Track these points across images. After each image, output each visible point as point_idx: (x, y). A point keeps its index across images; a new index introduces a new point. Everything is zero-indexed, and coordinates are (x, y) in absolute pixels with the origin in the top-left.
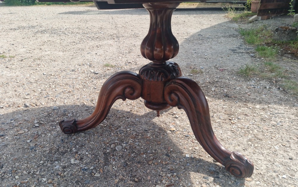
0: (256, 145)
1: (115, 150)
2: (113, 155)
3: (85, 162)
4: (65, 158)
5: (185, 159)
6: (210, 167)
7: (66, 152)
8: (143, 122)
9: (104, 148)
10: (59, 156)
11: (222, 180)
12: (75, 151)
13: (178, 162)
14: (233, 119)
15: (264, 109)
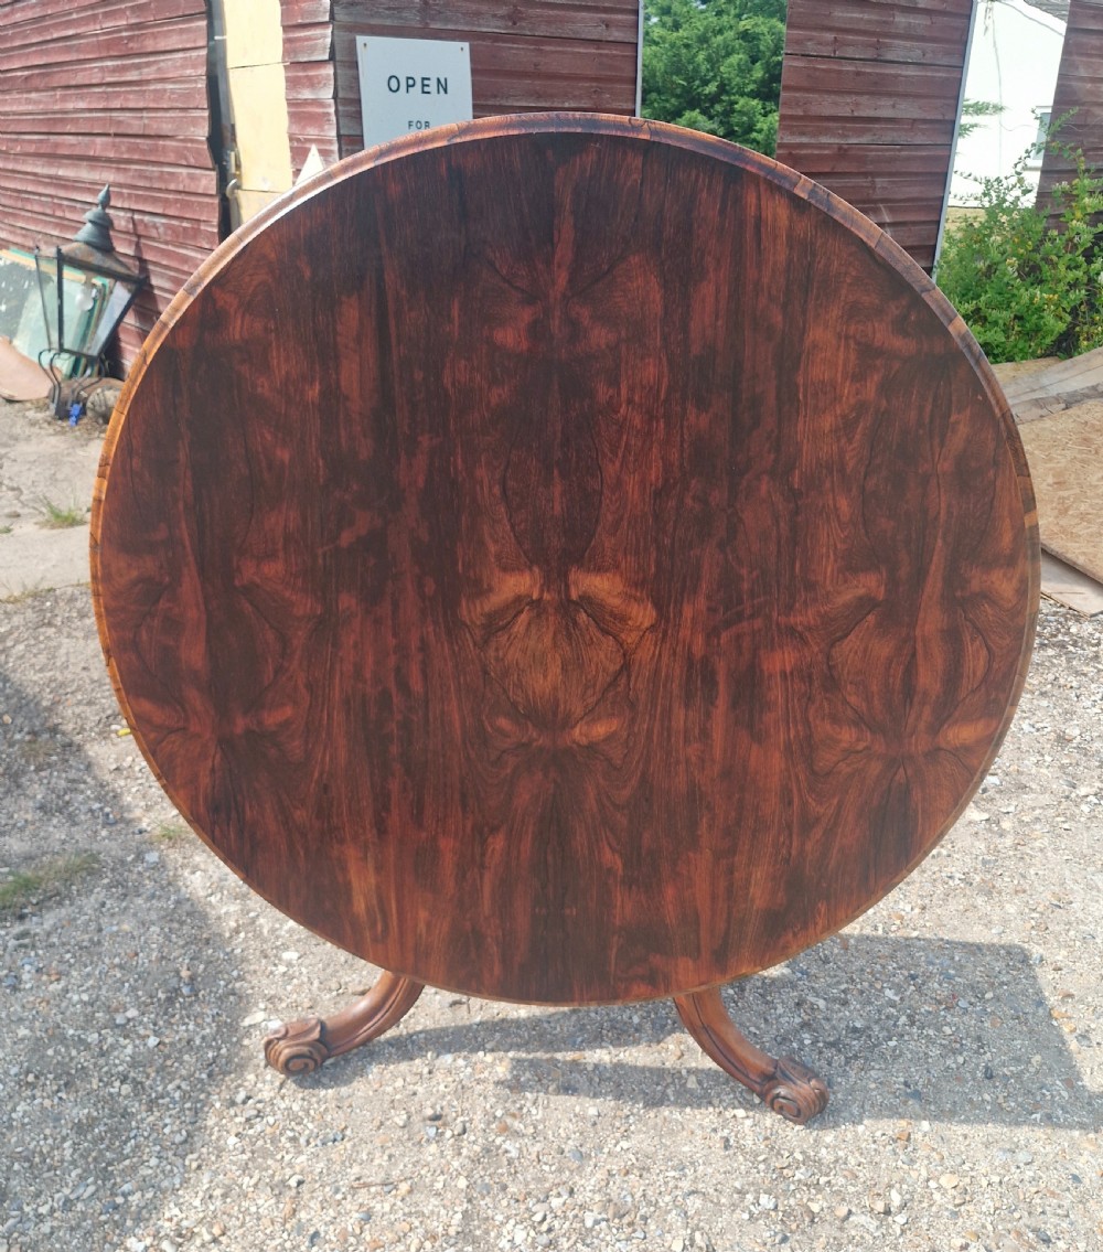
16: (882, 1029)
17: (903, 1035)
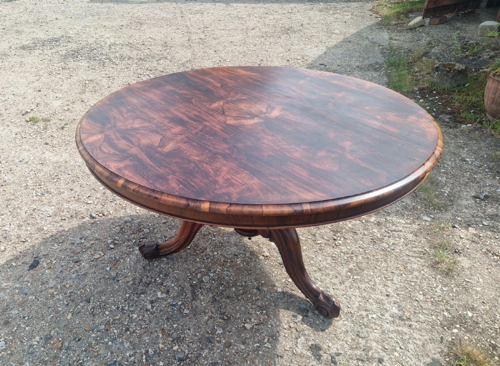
0: (355, 277)
1: (202, 281)
2: (201, 288)
3: (171, 295)
4: (151, 290)
5: (276, 294)
6: (300, 304)
7: (150, 283)
8: (233, 243)
9: (190, 279)
10: (144, 288)
11: (310, 320)
12: (159, 281)
13: (268, 297)
14: (339, 238)
15: (379, 224)
16: (133, 299)
17: (125, 301)
